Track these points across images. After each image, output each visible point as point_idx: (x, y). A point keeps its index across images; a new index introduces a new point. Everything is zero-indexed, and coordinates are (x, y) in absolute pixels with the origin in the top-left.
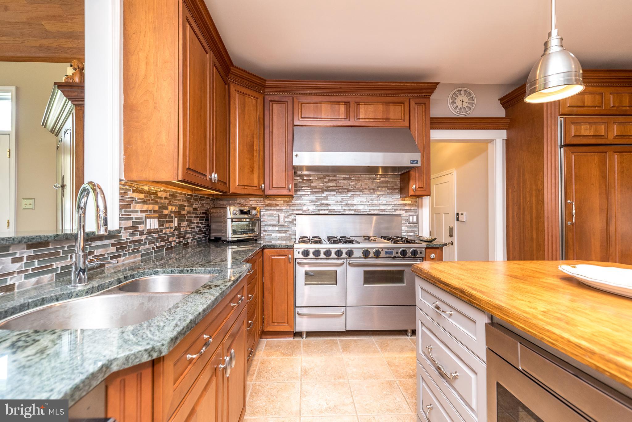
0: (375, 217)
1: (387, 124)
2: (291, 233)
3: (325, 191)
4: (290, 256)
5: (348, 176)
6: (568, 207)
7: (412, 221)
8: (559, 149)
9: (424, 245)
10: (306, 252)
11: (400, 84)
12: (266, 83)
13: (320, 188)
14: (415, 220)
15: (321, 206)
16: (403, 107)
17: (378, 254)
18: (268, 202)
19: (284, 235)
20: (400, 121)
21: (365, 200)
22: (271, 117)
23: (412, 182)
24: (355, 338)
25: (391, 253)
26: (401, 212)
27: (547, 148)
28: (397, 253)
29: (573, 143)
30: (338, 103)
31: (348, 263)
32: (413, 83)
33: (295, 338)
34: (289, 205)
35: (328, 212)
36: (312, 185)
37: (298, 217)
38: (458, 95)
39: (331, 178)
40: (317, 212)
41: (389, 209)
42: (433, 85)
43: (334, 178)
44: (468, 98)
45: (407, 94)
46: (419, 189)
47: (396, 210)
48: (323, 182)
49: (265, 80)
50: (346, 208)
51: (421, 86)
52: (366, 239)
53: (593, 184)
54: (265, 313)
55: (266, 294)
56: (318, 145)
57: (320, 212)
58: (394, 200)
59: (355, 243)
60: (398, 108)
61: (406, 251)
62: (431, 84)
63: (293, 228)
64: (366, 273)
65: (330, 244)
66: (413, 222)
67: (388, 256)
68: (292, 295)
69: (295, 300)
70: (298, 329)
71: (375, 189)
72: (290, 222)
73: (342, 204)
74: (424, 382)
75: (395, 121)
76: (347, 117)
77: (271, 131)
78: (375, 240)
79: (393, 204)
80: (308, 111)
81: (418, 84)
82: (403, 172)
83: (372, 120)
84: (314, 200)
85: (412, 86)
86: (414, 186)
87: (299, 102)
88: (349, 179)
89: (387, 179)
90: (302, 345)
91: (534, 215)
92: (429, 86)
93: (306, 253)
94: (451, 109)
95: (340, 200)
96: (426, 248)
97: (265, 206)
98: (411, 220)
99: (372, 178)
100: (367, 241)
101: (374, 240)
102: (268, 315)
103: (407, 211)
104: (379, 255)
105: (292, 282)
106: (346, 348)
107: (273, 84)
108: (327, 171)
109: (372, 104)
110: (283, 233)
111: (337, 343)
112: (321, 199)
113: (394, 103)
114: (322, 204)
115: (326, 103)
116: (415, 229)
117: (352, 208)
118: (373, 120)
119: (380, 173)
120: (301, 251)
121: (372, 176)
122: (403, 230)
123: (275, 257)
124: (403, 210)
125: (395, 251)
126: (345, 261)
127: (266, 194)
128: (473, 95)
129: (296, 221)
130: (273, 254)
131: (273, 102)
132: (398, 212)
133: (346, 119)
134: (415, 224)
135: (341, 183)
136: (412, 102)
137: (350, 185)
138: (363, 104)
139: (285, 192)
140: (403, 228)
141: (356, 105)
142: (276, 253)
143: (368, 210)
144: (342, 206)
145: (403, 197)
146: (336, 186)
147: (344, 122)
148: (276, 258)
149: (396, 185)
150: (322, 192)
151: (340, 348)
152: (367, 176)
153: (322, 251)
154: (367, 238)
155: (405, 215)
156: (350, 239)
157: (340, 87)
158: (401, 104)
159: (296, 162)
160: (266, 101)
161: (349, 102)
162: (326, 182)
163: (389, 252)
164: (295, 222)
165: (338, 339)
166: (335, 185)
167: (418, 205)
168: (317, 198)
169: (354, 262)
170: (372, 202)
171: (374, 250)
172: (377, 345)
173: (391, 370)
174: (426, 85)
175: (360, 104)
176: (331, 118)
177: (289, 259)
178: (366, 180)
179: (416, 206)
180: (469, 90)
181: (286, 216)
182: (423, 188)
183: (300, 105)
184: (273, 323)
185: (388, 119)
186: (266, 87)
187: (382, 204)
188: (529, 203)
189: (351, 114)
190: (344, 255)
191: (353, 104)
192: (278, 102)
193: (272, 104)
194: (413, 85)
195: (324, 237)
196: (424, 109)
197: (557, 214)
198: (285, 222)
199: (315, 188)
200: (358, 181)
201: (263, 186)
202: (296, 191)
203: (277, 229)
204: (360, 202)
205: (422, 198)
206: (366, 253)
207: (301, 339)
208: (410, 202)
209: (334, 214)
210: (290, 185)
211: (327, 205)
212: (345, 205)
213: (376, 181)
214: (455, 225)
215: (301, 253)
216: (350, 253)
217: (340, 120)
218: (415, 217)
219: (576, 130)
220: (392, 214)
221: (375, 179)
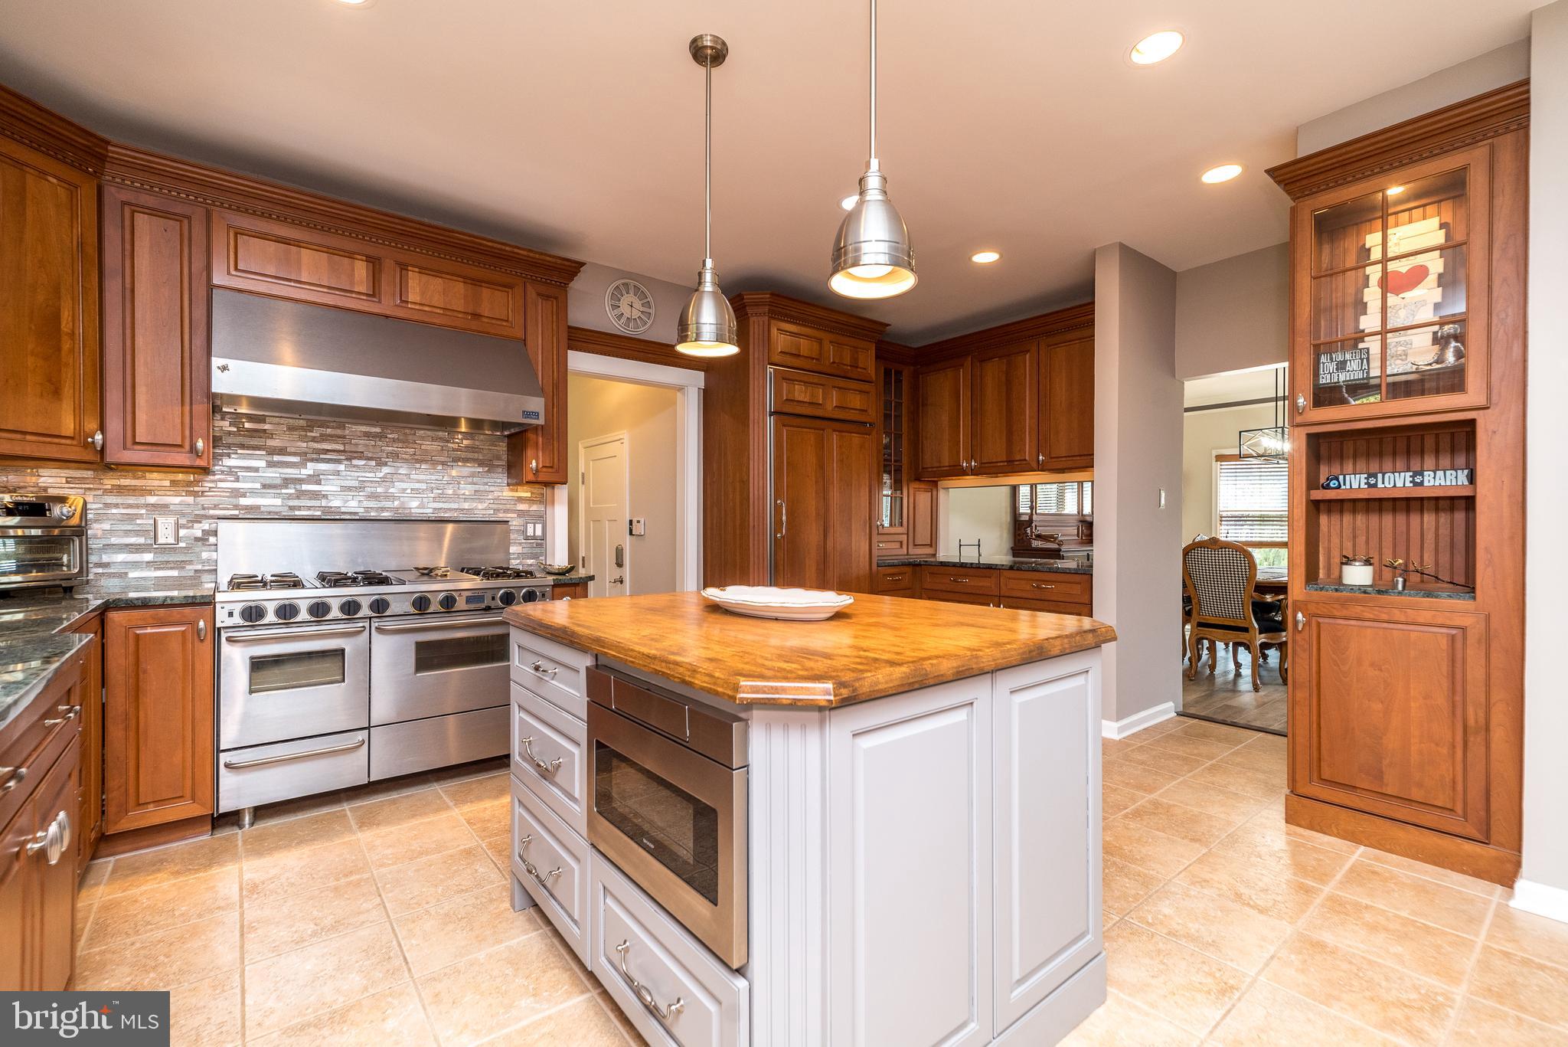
0: (450, 527)
1: (474, 325)
2: (199, 567)
3: (312, 460)
4: (202, 624)
5: (378, 430)
6: (778, 509)
7: (532, 535)
8: (768, 418)
9: (550, 579)
10: (254, 610)
11: (503, 247)
12: (107, 151)
13: (294, 454)
14: (539, 533)
15: (298, 498)
16: (510, 296)
17: (450, 604)
18: (109, 481)
19: (175, 573)
20: (504, 324)
21: (424, 486)
22: (128, 247)
23: (530, 452)
24: (394, 795)
25: (481, 599)
26: (509, 515)
27: (753, 414)
28: (493, 598)
29: (785, 410)
30: (351, 255)
31: (376, 628)
32: (530, 251)
33: (215, 832)
34: (195, 494)
35: (319, 513)
36: (270, 443)
37: (223, 526)
38: (624, 292)
39: (329, 431)
40: (286, 513)
41: (481, 509)
42: (574, 265)
43: (339, 432)
44: (640, 303)
45: (519, 271)
46: (544, 470)
47: (496, 511)
48: (303, 439)
49: (108, 143)
50: (372, 504)
51: (549, 262)
52: (423, 574)
53: (808, 476)
54: (112, 783)
55: (115, 733)
56: (287, 349)
57: (297, 513)
58: (492, 489)
59: (394, 583)
60: (499, 296)
61: (511, 593)
62: (569, 263)
63: (205, 555)
64: (420, 647)
65: (324, 587)
66: (534, 537)
67: (472, 606)
68: (209, 723)
69: (218, 735)
70: (226, 805)
71: (449, 464)
72: (197, 539)
73: (361, 494)
74: (521, 806)
75: (494, 321)
76: (374, 294)
77: (128, 286)
78: (446, 575)
79: (490, 497)
80: (258, 255)
81: (543, 257)
82: (513, 431)
83: (438, 311)
84: (278, 482)
85: (528, 257)
86: (534, 464)
87: (229, 227)
88: (381, 436)
89: (477, 443)
90: (240, 843)
91: (738, 523)
92: (564, 265)
93: (252, 614)
94: (610, 315)
95: (355, 484)
96: (554, 586)
97: (100, 492)
98: (530, 532)
99: (441, 439)
100: (425, 578)
101: (442, 576)
102: (123, 789)
103: (521, 514)
104: (452, 607)
105: (207, 689)
106: (366, 821)
107: (135, 158)
108: (319, 414)
109: (440, 275)
110: (172, 568)
111: (345, 815)
112: (300, 481)
113: (492, 284)
114: (301, 494)
115: (315, 247)
116: (538, 550)
117: (388, 504)
118: (441, 312)
119: (463, 429)
120: (237, 609)
121: (440, 434)
122: (514, 554)
123: (149, 630)
124: (514, 511)
125: (488, 596)
126: (367, 625)
127: (108, 459)
128: (650, 299)
129: (216, 535)
130: (140, 623)
131: (136, 208)
132: (501, 516)
133: (373, 295)
134: (539, 541)
135: (356, 445)
136: (531, 292)
137: (382, 451)
138: (417, 270)
139: (182, 458)
140: (513, 549)
141: (398, 270)
142: (154, 619)
143: (431, 511)
144: (362, 499)
145: (513, 485)
146: (344, 451)
147: (366, 304)
148: (150, 633)
149: (499, 458)
150: (302, 465)
151: (353, 823)
152: (429, 433)
153: (303, 607)
154: (427, 573)
155: (515, 523)
156: (381, 574)
157: (356, 219)
158: (507, 289)
159: (221, 384)
160: (107, 199)
161: (379, 259)
162: (314, 439)
163: (475, 597)
164: (212, 540)
165: (346, 807)
166: (341, 448)
167: (547, 501)
168: (286, 479)
169: (390, 625)
170: (440, 491)
171: (441, 596)
172: (445, 798)
173: (473, 829)
174: (559, 261)
175: (410, 268)
176: (329, 288)
177: (199, 631)
178: (424, 443)
179: (541, 502)
180: (643, 288)
181: (182, 521)
182: (552, 467)
183: (232, 235)
184: (141, 807)
185: (476, 316)
186: (108, 159)
187: (464, 497)
188: (731, 504)
189: (385, 287)
190: (365, 611)
191: (388, 264)
192: (153, 212)
193: (133, 212)
194: (531, 255)
195: (307, 573)
196: (555, 310)
197: (765, 522)
198: (178, 539)
199: (282, 451)
200: (404, 442)
201: (99, 437)
202: (217, 457)
203: (148, 557)
204: (409, 491)
205: (553, 488)
206: (421, 604)
207: (236, 830)
208: (528, 495)
209: (338, 517)
210: (200, 440)
211: (316, 495)
212: (369, 497)
213: (449, 445)
214: (627, 543)
215: (236, 614)
216: (380, 606)
217: (354, 295)
218: (539, 527)
219: (789, 392)
220: (487, 519)
221: (448, 442)
